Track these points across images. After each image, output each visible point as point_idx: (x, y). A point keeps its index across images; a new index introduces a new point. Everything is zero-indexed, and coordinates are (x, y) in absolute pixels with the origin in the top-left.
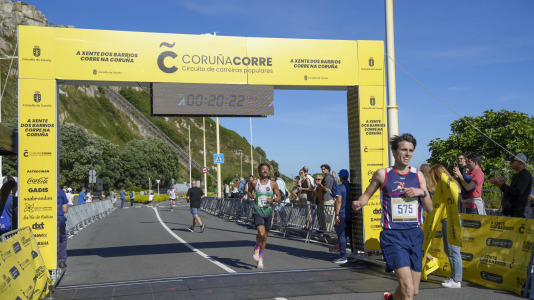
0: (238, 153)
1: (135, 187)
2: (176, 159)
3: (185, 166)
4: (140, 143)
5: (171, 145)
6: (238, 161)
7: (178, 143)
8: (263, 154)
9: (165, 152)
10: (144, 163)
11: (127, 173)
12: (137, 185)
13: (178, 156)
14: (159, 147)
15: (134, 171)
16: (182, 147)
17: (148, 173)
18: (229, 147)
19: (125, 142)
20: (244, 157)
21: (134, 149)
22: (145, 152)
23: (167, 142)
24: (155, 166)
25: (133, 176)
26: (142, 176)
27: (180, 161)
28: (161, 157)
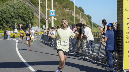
0: (68, 10)
1: (9, 29)
2: (32, 13)
3: (38, 17)
4: (11, 3)
5: (30, 5)
6: (68, 14)
7: (34, 4)
8: (83, 11)
9: (26, 9)
10: (14, 15)
11: (4, 20)
12: (10, 27)
13: (34, 11)
14: (23, 6)
15: (8, 19)
16: (36, 6)
17: (16, 20)
18: (63, 7)
19: (3, 2)
20: (72, 13)
21: (8, 7)
22: (15, 9)
23: (27, 3)
24: (20, 16)
25: (7, 22)
26: (13, 22)
27: (35, 14)
28: (24, 12)
